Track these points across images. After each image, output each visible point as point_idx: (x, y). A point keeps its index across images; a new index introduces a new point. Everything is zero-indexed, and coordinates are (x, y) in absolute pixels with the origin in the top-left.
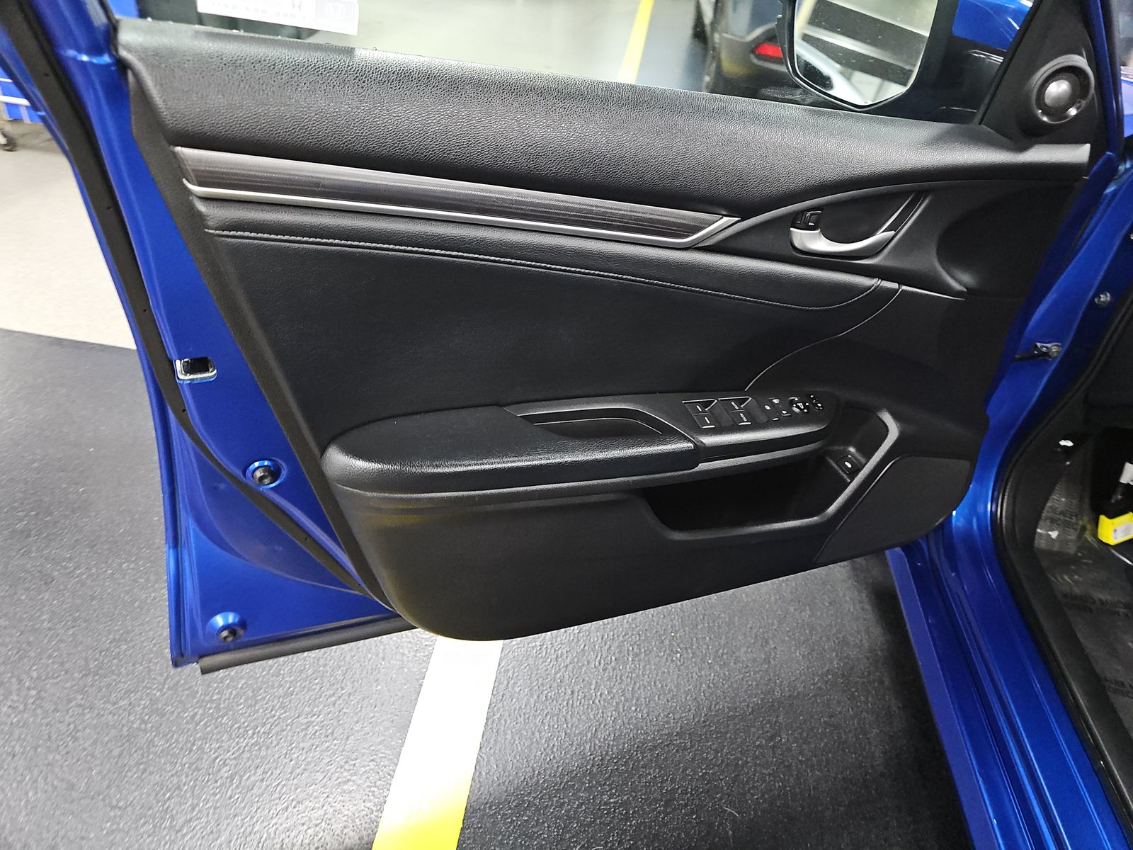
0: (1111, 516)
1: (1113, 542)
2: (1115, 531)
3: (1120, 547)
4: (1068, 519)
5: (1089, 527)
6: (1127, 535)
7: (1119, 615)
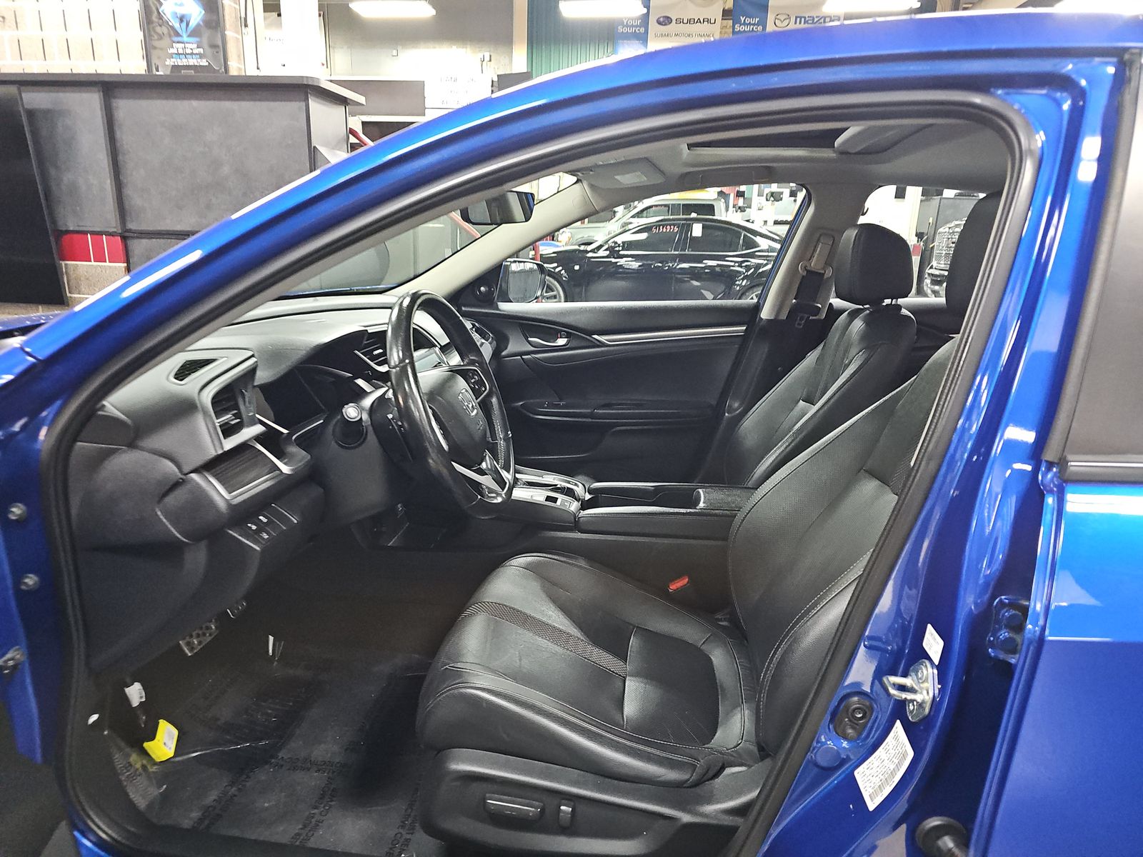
0: (152, 737)
1: (171, 753)
2: (165, 744)
3: (178, 751)
4: (128, 773)
5: (145, 762)
6: (173, 738)
7: (235, 796)
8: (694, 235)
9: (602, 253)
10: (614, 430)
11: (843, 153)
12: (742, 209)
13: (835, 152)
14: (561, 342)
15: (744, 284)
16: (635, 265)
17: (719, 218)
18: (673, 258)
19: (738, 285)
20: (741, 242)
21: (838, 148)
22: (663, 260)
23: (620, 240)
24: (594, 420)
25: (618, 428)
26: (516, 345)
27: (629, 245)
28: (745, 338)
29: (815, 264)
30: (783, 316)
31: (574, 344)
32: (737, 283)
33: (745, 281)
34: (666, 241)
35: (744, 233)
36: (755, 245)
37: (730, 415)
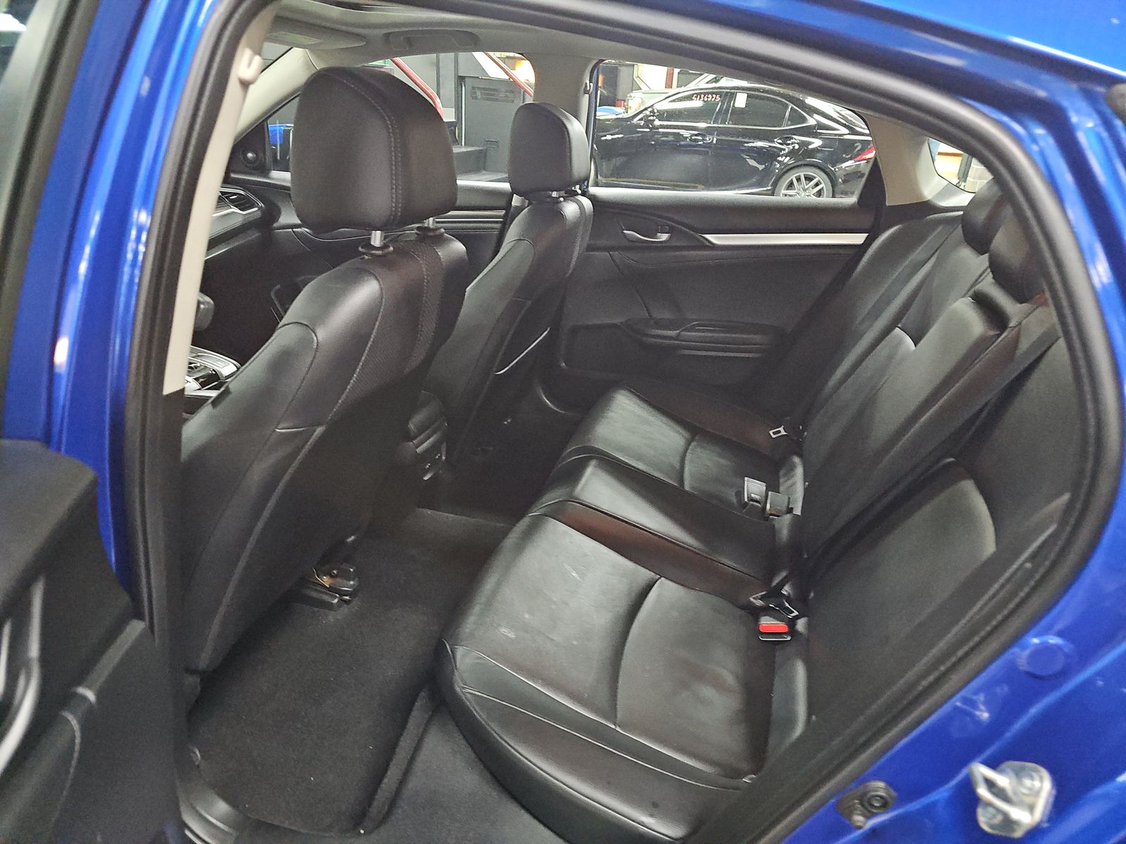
8: (736, 105)
15: (785, 161)
19: (779, 162)
20: (787, 114)
27: (669, 114)
32: (780, 159)
33: (788, 158)
35: (791, 105)
36: (802, 120)
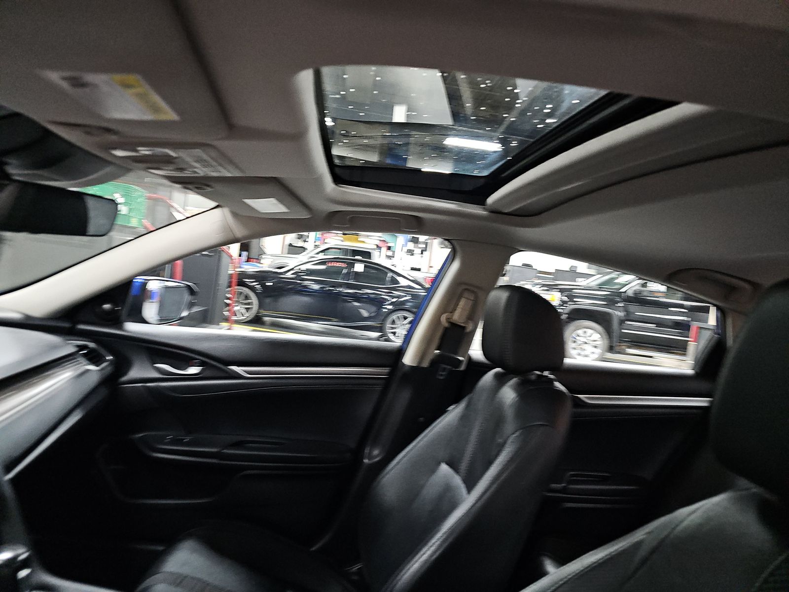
9: (289, 275)
10: (242, 474)
11: (495, 212)
12: (389, 257)
13: (485, 210)
14: (193, 370)
16: (316, 287)
17: (373, 261)
18: (340, 285)
21: (491, 205)
22: (335, 285)
23: (304, 267)
24: (222, 462)
25: (249, 472)
26: (140, 371)
27: (310, 272)
28: (387, 383)
29: (458, 316)
30: (425, 364)
31: (208, 373)
34: (337, 272)
35: (390, 273)
36: (397, 282)
37: (371, 462)
